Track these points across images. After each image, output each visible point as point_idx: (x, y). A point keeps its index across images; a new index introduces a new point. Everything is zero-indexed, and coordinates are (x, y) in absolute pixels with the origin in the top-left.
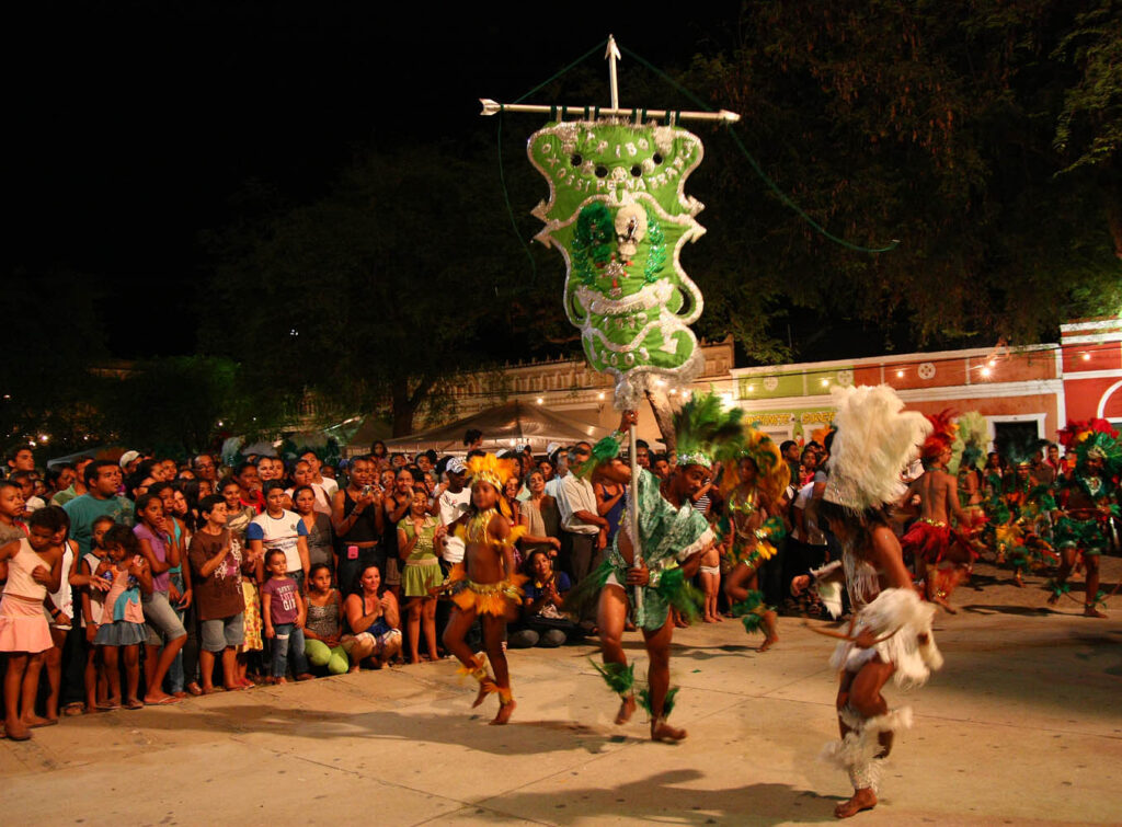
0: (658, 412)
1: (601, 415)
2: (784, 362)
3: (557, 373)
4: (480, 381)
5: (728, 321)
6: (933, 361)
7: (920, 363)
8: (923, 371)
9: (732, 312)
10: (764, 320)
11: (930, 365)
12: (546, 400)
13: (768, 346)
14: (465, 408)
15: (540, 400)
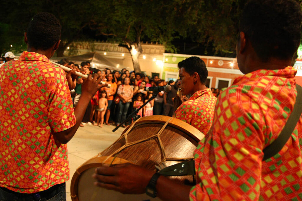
0: (134, 62)
1: (124, 61)
2: (174, 53)
3: (105, 46)
4: (86, 44)
5: (158, 37)
6: (223, 60)
7: (219, 60)
8: (220, 63)
9: (161, 34)
10: (171, 38)
11: (222, 61)
12: (107, 54)
13: (170, 46)
14: (80, 52)
15: (105, 54)
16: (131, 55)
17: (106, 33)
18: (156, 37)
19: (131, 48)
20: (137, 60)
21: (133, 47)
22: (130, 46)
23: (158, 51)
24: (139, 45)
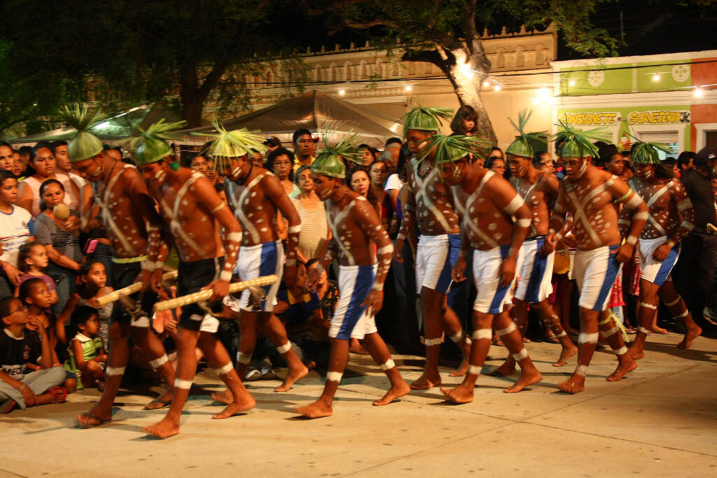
3: (362, 62)
4: (277, 68)
5: (547, 7)
10: (590, 6)
12: (348, 91)
13: (591, 36)
14: (259, 99)
15: (342, 92)
16: (456, 87)
17: (359, 22)
18: (538, 10)
19: (452, 60)
20: (477, 99)
21: (460, 56)
22: (448, 53)
23: (529, 57)
24: (475, 45)
